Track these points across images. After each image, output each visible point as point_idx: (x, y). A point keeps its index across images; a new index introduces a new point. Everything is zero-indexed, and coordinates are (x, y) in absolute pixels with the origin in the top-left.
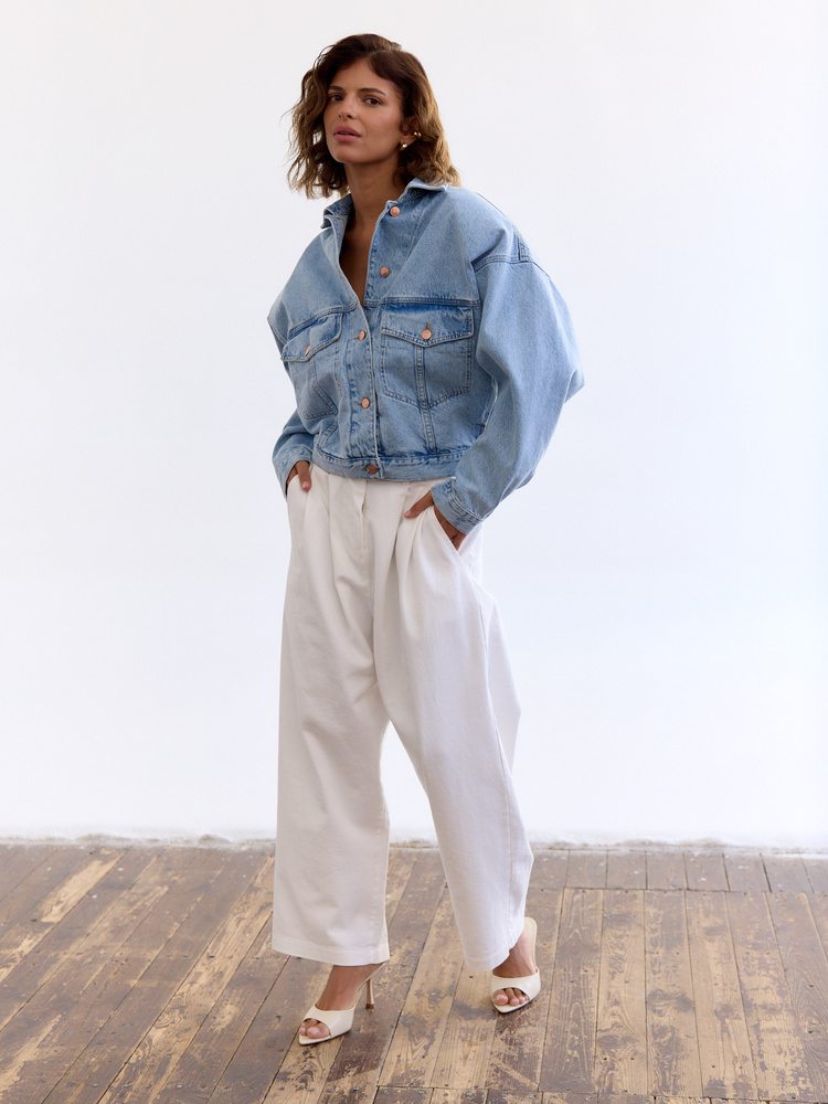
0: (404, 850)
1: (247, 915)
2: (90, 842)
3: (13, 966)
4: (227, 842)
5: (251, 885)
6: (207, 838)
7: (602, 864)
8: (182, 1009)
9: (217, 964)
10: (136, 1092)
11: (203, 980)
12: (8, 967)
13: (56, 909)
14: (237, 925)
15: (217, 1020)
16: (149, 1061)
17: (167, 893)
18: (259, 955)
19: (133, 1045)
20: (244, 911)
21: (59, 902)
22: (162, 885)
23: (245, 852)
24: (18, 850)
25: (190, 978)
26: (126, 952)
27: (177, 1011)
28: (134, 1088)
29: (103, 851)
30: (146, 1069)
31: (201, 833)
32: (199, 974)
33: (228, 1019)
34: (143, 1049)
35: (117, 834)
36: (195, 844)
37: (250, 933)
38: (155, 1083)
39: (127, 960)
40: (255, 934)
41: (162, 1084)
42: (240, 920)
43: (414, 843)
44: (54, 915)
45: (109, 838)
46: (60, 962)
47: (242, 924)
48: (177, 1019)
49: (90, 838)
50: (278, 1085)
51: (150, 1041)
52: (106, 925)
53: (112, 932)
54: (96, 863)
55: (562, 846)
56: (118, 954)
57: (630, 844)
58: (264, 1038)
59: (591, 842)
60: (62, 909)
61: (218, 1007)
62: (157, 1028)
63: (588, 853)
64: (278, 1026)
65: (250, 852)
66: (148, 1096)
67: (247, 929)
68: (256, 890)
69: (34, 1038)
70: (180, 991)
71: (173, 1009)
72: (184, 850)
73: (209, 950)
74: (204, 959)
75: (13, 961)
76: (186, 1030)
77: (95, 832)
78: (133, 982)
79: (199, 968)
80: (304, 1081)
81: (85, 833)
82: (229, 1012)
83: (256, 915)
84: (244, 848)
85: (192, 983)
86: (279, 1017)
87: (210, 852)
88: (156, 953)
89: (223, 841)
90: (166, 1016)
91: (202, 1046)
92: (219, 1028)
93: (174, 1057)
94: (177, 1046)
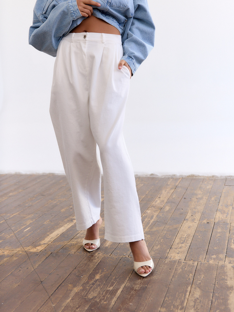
1: (168, 190)
4: (158, 175)
5: (167, 184)
6: (152, 174)
8: (154, 207)
9: (161, 199)
10: (146, 221)
11: (158, 202)
15: (165, 209)
16: (148, 216)
17: (143, 185)
18: (173, 197)
20: (166, 189)
22: (142, 184)
23: (163, 178)
25: (155, 201)
28: (145, 221)
30: (148, 218)
31: (150, 173)
32: (157, 201)
34: (146, 214)
36: (149, 176)
37: (169, 193)
38: (151, 220)
40: (171, 193)
41: (153, 220)
42: (166, 191)
47: (166, 192)
48: (153, 209)
50: (185, 222)
58: (179, 213)
62: (148, 210)
64: (182, 211)
65: (165, 178)
66: (150, 222)
68: (169, 185)
70: (153, 204)
71: (152, 207)
72: (146, 177)
73: (158, 196)
74: (157, 198)
76: (156, 211)
79: (156, 199)
80: (193, 221)
82: (167, 208)
84: (163, 177)
85: (155, 202)
86: (182, 209)
87: (153, 178)
88: (144, 197)
89: (157, 175)
90: (150, 208)
91: (162, 214)
92: (166, 211)
93: (154, 216)
94: (155, 214)
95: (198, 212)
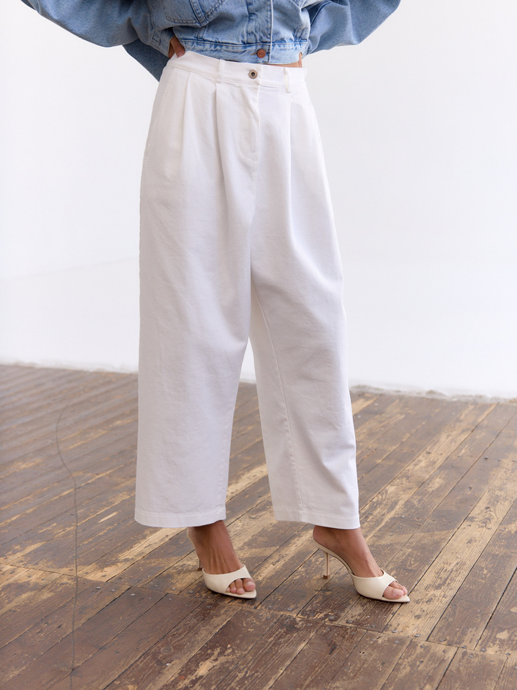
1: (454, 433)
2: (359, 390)
4: (444, 395)
5: (458, 419)
6: (431, 392)
8: (408, 478)
9: (432, 457)
10: (376, 516)
11: (423, 464)
14: (447, 438)
15: (430, 485)
16: (384, 503)
17: (404, 418)
18: (460, 455)
19: (375, 493)
20: (452, 431)
22: (401, 414)
23: (455, 402)
25: (415, 462)
26: (376, 446)
27: (405, 479)
28: (374, 514)
29: (367, 395)
30: (383, 506)
31: (428, 389)
32: (420, 461)
33: (437, 485)
34: (382, 495)
35: (375, 386)
36: (424, 395)
37: (455, 442)
38: (388, 513)
39: (376, 450)
40: (458, 444)
41: (392, 514)
42: (448, 436)
45: (370, 388)
47: (450, 438)
48: (404, 482)
49: (359, 387)
50: (466, 523)
51: (386, 492)
52: (365, 431)
53: (368, 435)
56: (370, 446)
58: (459, 497)
61: (431, 479)
62: (391, 485)
64: (470, 492)
65: (458, 402)
66: (383, 520)
67: (453, 441)
68: (461, 421)
70: (408, 468)
71: (402, 477)
72: (416, 398)
73: (428, 449)
74: (424, 453)
76: (410, 489)
77: (362, 383)
78: (379, 461)
79: (420, 458)
80: (486, 523)
81: (356, 384)
82: (437, 482)
83: (459, 434)
84: (455, 400)
85: (415, 465)
86: (471, 488)
87: (433, 400)
88: (394, 448)
89: (441, 394)
90: (398, 480)
91: (419, 498)
92: (431, 490)
93: (400, 502)
94: (403, 496)
95: (505, 499)
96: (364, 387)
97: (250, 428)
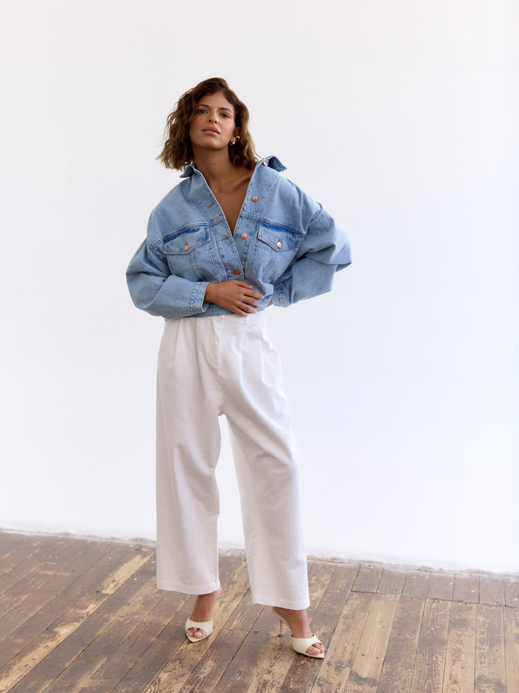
0: (327, 563)
1: (227, 599)
2: (136, 543)
3: (82, 621)
5: (231, 579)
7: (451, 583)
8: (181, 661)
12: (79, 621)
13: (112, 585)
14: (220, 606)
15: (202, 671)
18: (231, 628)
19: (149, 682)
20: (225, 597)
21: (114, 581)
23: (229, 557)
24: (93, 544)
26: (151, 618)
27: (178, 662)
29: (144, 549)
33: (208, 670)
37: (227, 611)
39: (150, 624)
40: (230, 613)
42: (222, 602)
43: (333, 560)
44: (110, 590)
45: (147, 541)
46: (110, 621)
47: (223, 605)
48: (177, 667)
49: (136, 540)
51: (159, 680)
52: (140, 599)
53: (144, 604)
54: (139, 557)
55: (426, 569)
56: (145, 619)
57: (470, 571)
58: (229, 685)
59: (445, 568)
60: (115, 586)
61: (202, 663)
62: (164, 672)
63: (442, 575)
64: (239, 678)
65: (232, 557)
67: (225, 609)
68: (234, 583)
69: (89, 672)
70: (181, 648)
71: (175, 660)
75: (82, 618)
76: (182, 676)
77: (139, 536)
78: (153, 639)
81: (134, 537)
82: (209, 666)
83: (232, 600)
84: (229, 554)
86: (240, 672)
88: (169, 620)
90: (171, 664)
91: (191, 687)
92: (202, 676)
94: (175, 686)
95: (273, 686)
96: (142, 540)
97: (23, 598)
